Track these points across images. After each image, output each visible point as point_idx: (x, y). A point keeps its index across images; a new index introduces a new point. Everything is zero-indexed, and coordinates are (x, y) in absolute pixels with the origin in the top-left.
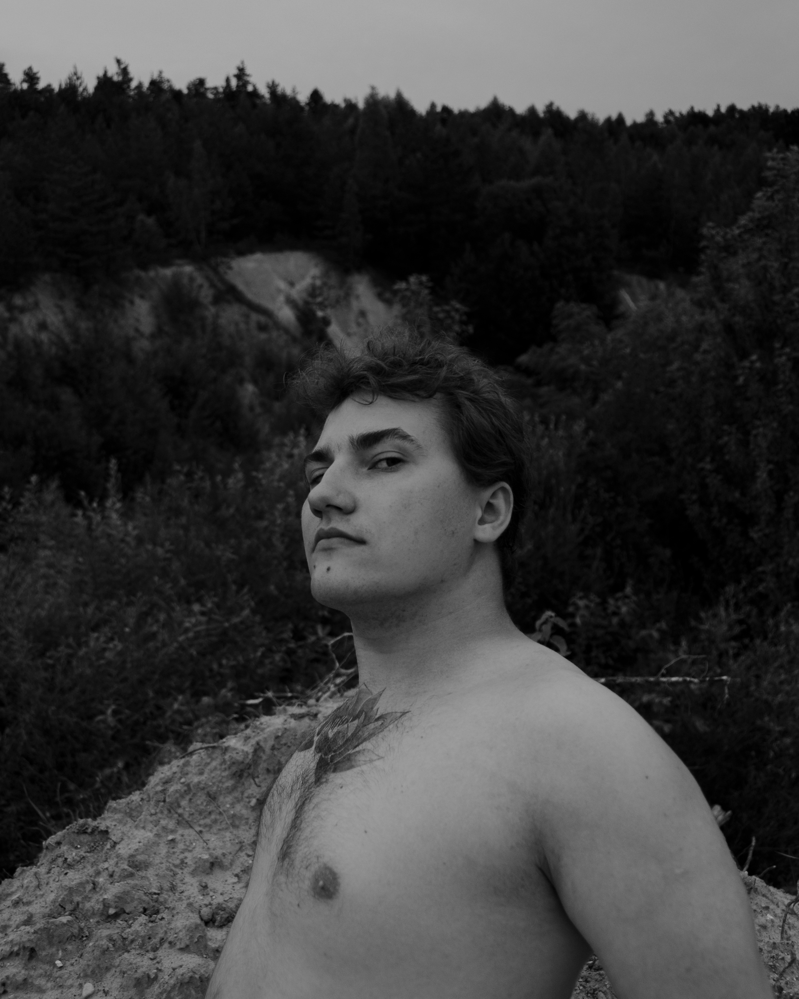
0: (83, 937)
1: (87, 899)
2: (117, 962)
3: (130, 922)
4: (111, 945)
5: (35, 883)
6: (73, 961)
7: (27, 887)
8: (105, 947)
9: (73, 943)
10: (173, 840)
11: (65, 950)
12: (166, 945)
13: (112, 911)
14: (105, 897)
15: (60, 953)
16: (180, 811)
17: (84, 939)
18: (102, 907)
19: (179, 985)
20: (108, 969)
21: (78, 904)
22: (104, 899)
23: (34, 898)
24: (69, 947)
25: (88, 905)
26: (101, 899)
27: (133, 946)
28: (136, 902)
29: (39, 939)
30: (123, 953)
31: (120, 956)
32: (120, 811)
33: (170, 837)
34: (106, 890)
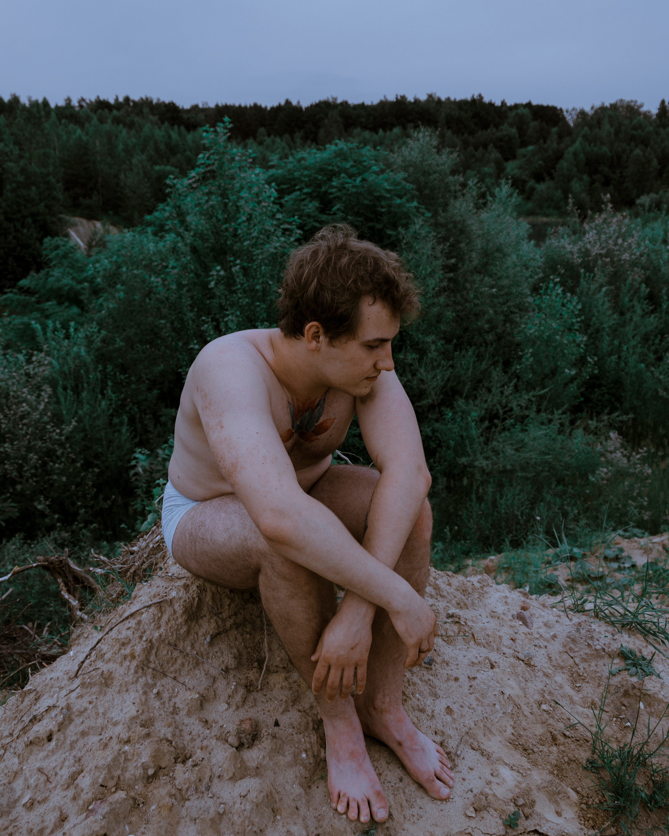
0: (139, 805)
1: (124, 770)
2: (184, 812)
3: (171, 774)
4: (174, 800)
5: (43, 778)
6: (142, 829)
7: (36, 786)
8: (170, 804)
9: (134, 813)
10: (158, 693)
11: (130, 823)
12: (216, 780)
13: (151, 772)
14: (144, 760)
15: (127, 828)
16: (152, 665)
17: (141, 805)
18: (142, 771)
19: (255, 808)
20: (178, 823)
21: (119, 777)
22: (143, 763)
23: (48, 793)
24: (133, 819)
25: (128, 775)
26: (140, 765)
27: (189, 793)
28: (168, 755)
29: (108, 823)
30: (184, 803)
31: (183, 806)
32: (95, 684)
33: (155, 691)
34: (139, 755)
